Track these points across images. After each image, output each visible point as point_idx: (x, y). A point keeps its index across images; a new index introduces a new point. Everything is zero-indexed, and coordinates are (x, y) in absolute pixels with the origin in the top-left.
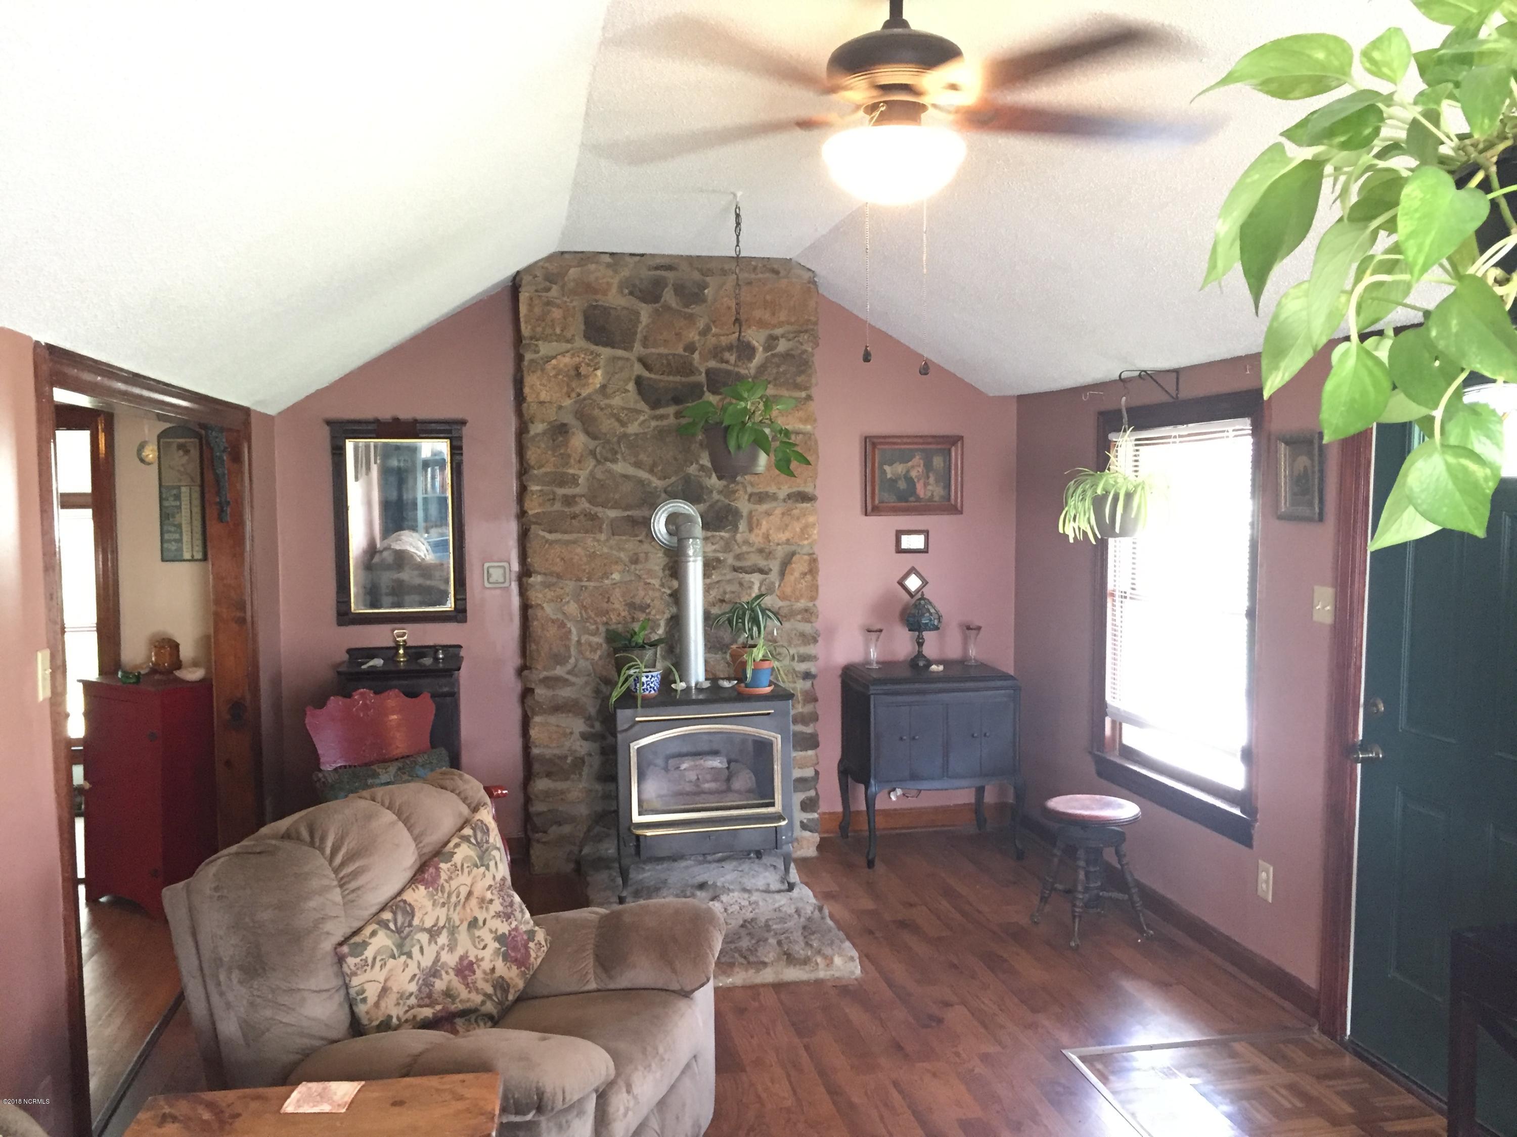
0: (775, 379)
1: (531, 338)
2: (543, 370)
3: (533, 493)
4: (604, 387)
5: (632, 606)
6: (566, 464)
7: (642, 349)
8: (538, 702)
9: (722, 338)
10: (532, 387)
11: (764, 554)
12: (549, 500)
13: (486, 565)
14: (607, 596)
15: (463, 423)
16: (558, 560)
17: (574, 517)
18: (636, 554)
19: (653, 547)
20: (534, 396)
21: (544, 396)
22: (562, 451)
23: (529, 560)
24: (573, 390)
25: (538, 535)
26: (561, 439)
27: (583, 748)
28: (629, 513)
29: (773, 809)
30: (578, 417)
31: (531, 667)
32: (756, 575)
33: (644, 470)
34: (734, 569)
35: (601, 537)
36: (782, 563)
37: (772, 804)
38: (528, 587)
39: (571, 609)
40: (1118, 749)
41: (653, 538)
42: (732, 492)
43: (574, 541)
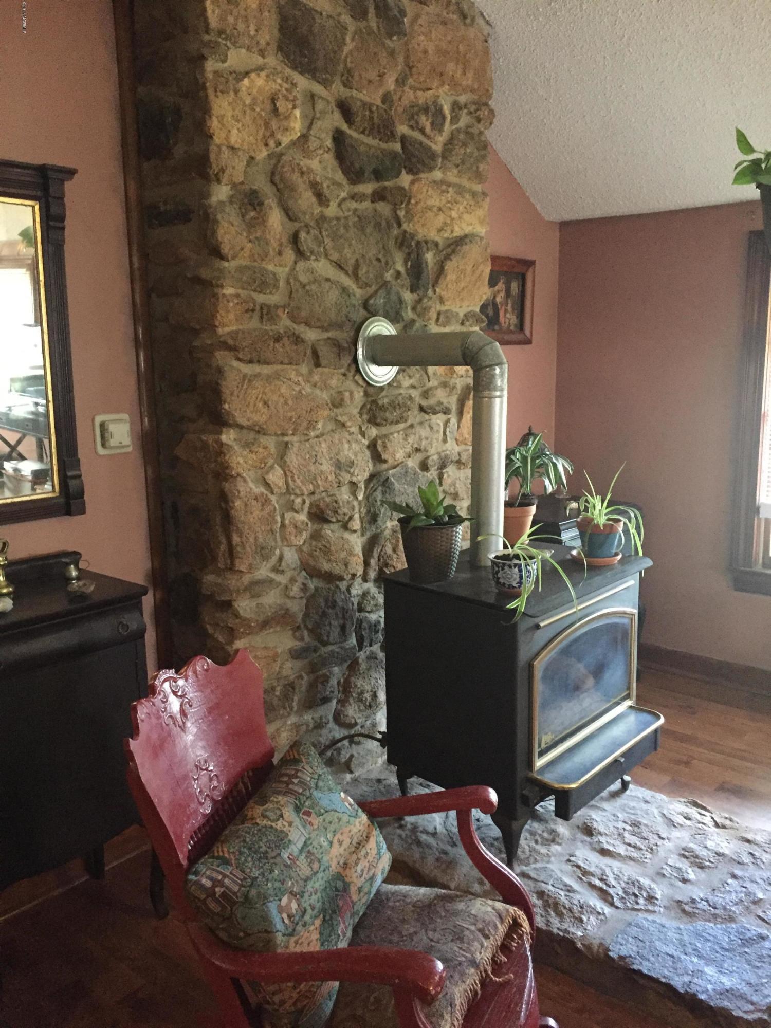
0: (463, 162)
1: (221, 32)
2: (236, 92)
3: (228, 299)
4: (304, 137)
5: (338, 465)
6: (264, 256)
7: (342, 89)
8: (245, 619)
9: (420, 93)
10: (221, 118)
11: (448, 389)
12: (247, 311)
13: (99, 419)
14: (314, 453)
15: (70, 173)
16: (260, 405)
17: (278, 339)
18: (340, 392)
19: (357, 383)
20: (223, 135)
21: (235, 139)
22: (258, 235)
23: (226, 406)
24: (272, 135)
25: (232, 367)
26: (252, 214)
27: (290, 668)
28: (329, 334)
29: (628, 703)
30: (273, 182)
31: (231, 568)
32: (440, 415)
33: (347, 273)
34: (422, 409)
35: (304, 369)
36: (459, 400)
37: (628, 697)
38: (221, 450)
39: (276, 477)
40: (764, 563)
41: (358, 371)
42: (426, 309)
43: (277, 376)
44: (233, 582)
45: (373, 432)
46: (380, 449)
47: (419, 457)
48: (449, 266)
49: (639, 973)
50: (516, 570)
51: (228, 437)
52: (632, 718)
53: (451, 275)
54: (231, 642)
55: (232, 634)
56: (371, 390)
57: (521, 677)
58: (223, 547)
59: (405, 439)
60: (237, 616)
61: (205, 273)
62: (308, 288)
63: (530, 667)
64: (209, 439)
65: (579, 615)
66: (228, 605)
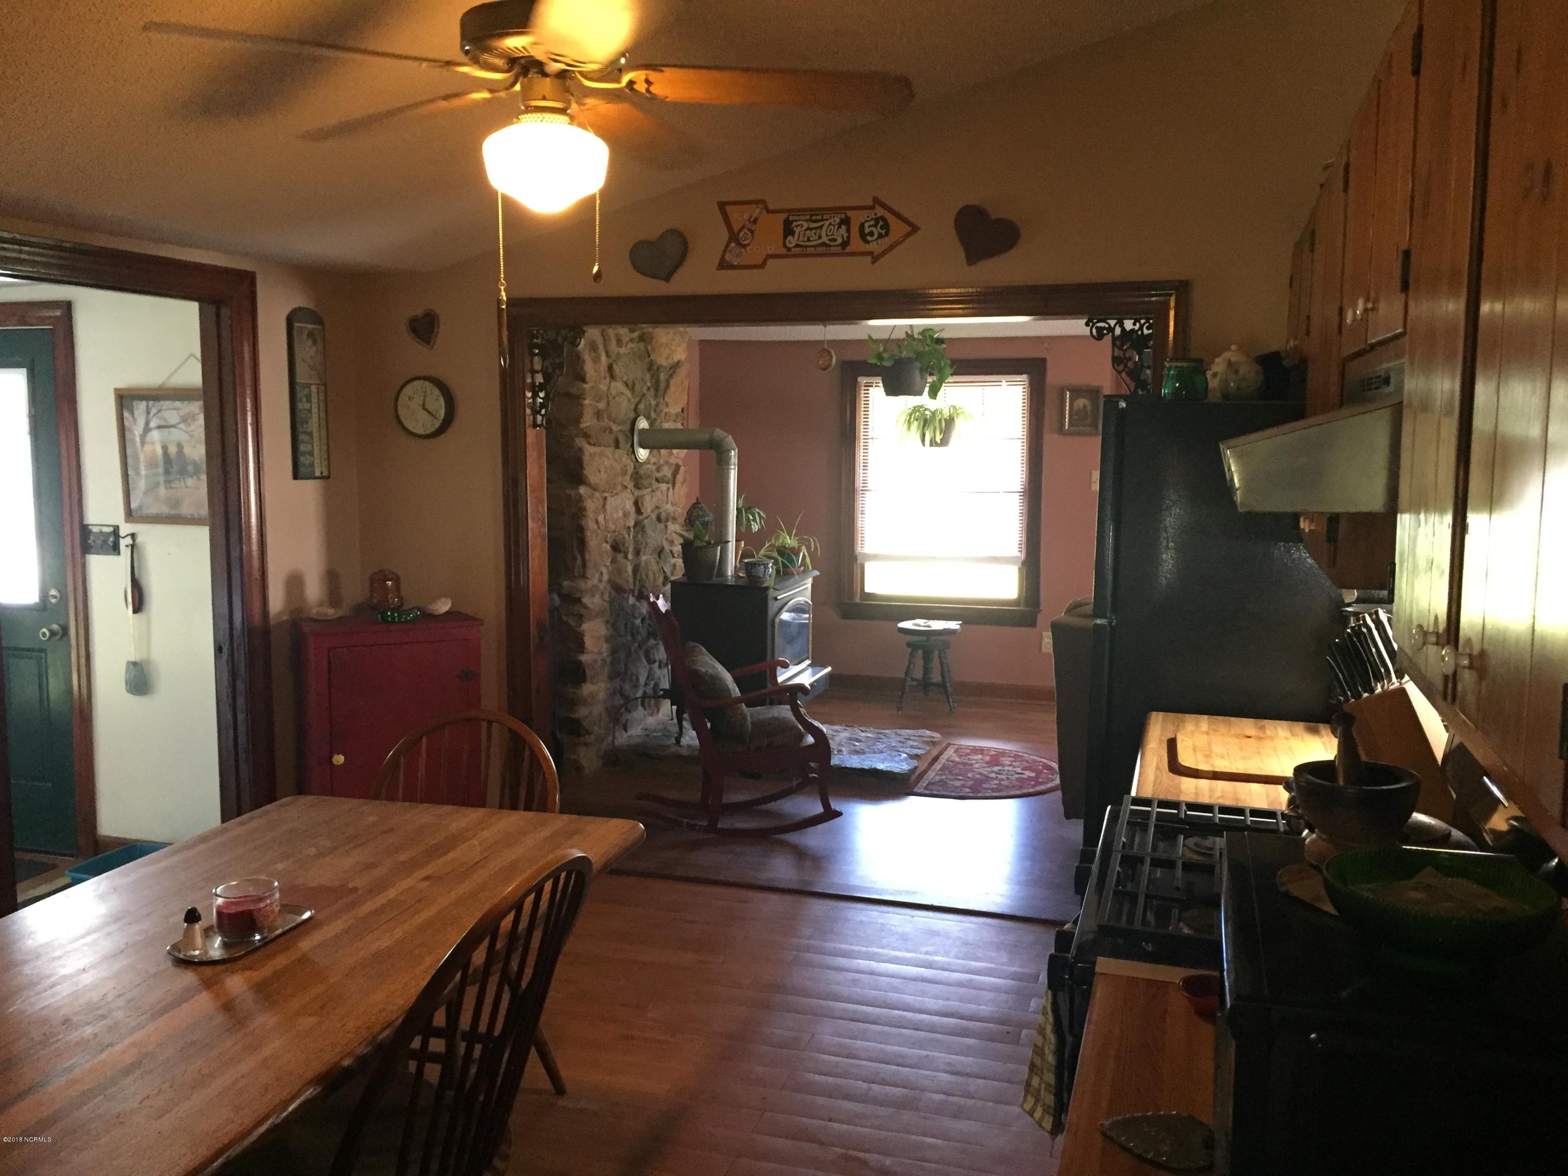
3: (587, 407)
5: (623, 514)
6: (599, 380)
8: (587, 611)
12: (593, 414)
14: (616, 505)
16: (597, 472)
17: (603, 431)
18: (625, 466)
19: (633, 459)
22: (597, 367)
23: (584, 472)
25: (587, 448)
28: (623, 428)
29: (808, 662)
30: (602, 336)
31: (584, 576)
32: (664, 484)
33: (629, 389)
34: (657, 480)
35: (611, 449)
36: (672, 474)
37: (808, 658)
38: (580, 499)
39: (601, 518)
40: (860, 597)
41: (633, 452)
42: (661, 411)
43: (602, 454)
44: (582, 585)
45: (637, 493)
46: (640, 505)
47: (656, 512)
48: (672, 382)
49: (846, 768)
50: (763, 567)
51: (582, 490)
52: (809, 671)
53: (672, 388)
54: (580, 626)
55: (580, 618)
56: (637, 464)
57: (769, 626)
58: (579, 561)
59: (652, 499)
60: (585, 607)
61: (574, 391)
62: (617, 399)
63: (773, 621)
64: (572, 493)
65: (789, 598)
66: (579, 600)
